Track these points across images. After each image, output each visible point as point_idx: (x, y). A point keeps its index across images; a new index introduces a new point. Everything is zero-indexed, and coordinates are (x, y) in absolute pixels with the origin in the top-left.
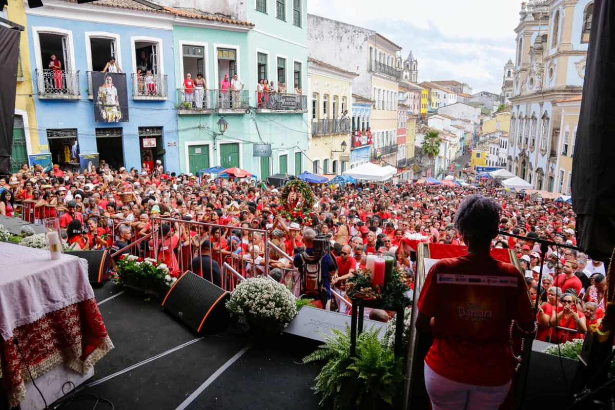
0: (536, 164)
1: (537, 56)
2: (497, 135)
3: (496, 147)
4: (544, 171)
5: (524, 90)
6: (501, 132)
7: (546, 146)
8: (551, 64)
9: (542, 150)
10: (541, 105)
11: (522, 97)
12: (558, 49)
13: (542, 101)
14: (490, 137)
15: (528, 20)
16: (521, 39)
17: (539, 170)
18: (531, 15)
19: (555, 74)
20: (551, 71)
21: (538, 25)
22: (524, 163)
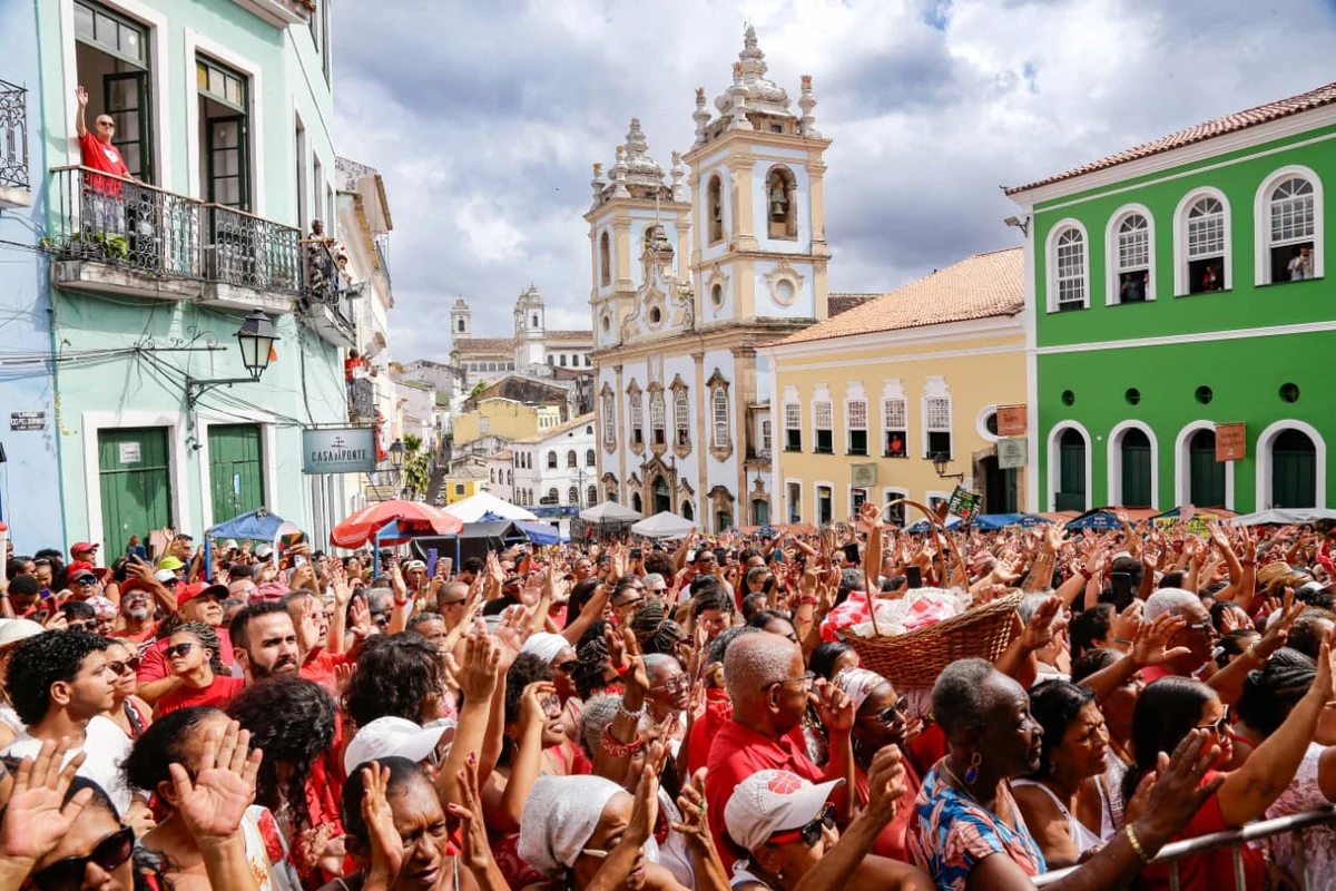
0: (703, 480)
1: (662, 263)
2: (490, 445)
3: (506, 466)
4: (734, 490)
5: (632, 332)
6: (495, 437)
7: (730, 440)
8: (715, 275)
9: (720, 449)
10: (699, 358)
11: (634, 347)
12: (732, 248)
13: (698, 350)
14: (474, 450)
15: (621, 196)
16: (605, 237)
17: (720, 492)
18: (624, 188)
19: (728, 294)
20: (717, 289)
21: (653, 209)
22: (658, 482)
